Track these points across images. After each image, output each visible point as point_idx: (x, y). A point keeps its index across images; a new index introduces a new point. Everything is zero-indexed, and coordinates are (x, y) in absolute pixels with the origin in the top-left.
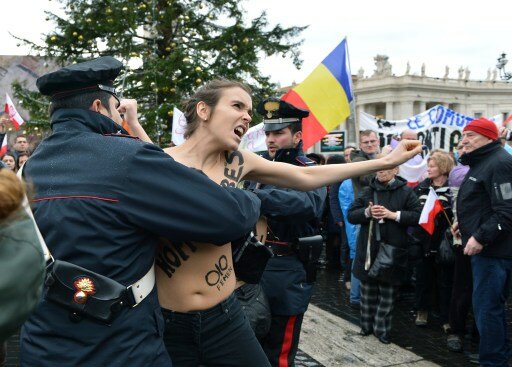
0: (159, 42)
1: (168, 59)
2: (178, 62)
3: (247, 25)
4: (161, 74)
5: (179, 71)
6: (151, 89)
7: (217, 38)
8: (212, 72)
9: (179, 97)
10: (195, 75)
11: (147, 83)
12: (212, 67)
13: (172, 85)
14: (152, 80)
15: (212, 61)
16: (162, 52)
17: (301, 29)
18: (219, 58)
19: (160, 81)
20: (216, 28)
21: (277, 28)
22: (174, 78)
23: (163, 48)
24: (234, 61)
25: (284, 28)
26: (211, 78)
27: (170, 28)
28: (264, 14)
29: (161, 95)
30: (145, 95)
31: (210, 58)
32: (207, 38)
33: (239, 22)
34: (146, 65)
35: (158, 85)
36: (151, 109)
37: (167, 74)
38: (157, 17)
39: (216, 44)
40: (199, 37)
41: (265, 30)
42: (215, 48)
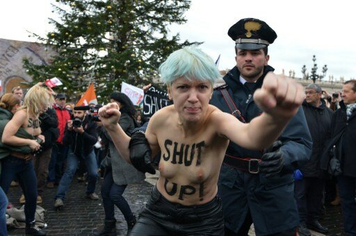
0: (118, 43)
1: (123, 53)
2: (128, 56)
3: (169, 38)
4: (118, 61)
5: (129, 61)
6: (111, 69)
7: (152, 44)
8: (148, 63)
9: (128, 75)
10: (138, 64)
11: (109, 66)
12: (148, 60)
13: (124, 68)
14: (113, 65)
15: (149, 56)
16: (120, 49)
17: (199, 44)
18: (153, 55)
19: (117, 65)
20: (153, 39)
21: (186, 42)
22: (125, 65)
23: (120, 47)
24: (161, 58)
25: (190, 42)
26: (147, 66)
27: (126, 36)
28: (178, 34)
29: (118, 73)
30: (108, 73)
31: (147, 55)
32: (146, 43)
33: (165, 37)
34: (109, 54)
35: (115, 67)
36: (110, 81)
37: (121, 62)
38: (118, 29)
39: (152, 47)
40: (141, 42)
41: (180, 42)
42: (151, 50)
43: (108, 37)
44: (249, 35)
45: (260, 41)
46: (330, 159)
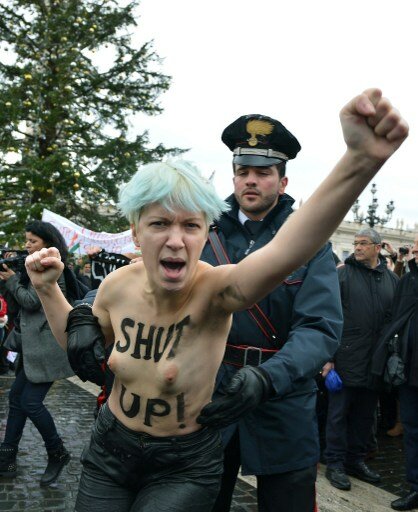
0: (41, 141)
1: (48, 159)
2: (56, 165)
3: (131, 138)
4: (39, 173)
5: (58, 174)
6: (26, 187)
7: (101, 146)
8: (91, 179)
9: (55, 199)
10: (74, 180)
11: (22, 180)
12: (92, 174)
13: (49, 186)
14: (29, 178)
15: (94, 168)
16: (43, 150)
17: (182, 151)
18: (101, 165)
19: (36, 180)
20: (102, 137)
21: (160, 146)
22: (51, 180)
23: (44, 147)
24: (115, 172)
25: (167, 148)
26: (89, 185)
27: (55, 129)
28: (146, 133)
29: (37, 194)
30: (20, 192)
31: (91, 165)
32: (90, 144)
33: (123, 136)
34: (25, 160)
35: (34, 183)
36: (23, 207)
37: (44, 174)
38: (42, 116)
39: (100, 152)
40: (82, 141)
41: (149, 147)
42: (98, 156)
43: (23, 129)
44: (253, 142)
45: (271, 152)
46: (388, 358)
